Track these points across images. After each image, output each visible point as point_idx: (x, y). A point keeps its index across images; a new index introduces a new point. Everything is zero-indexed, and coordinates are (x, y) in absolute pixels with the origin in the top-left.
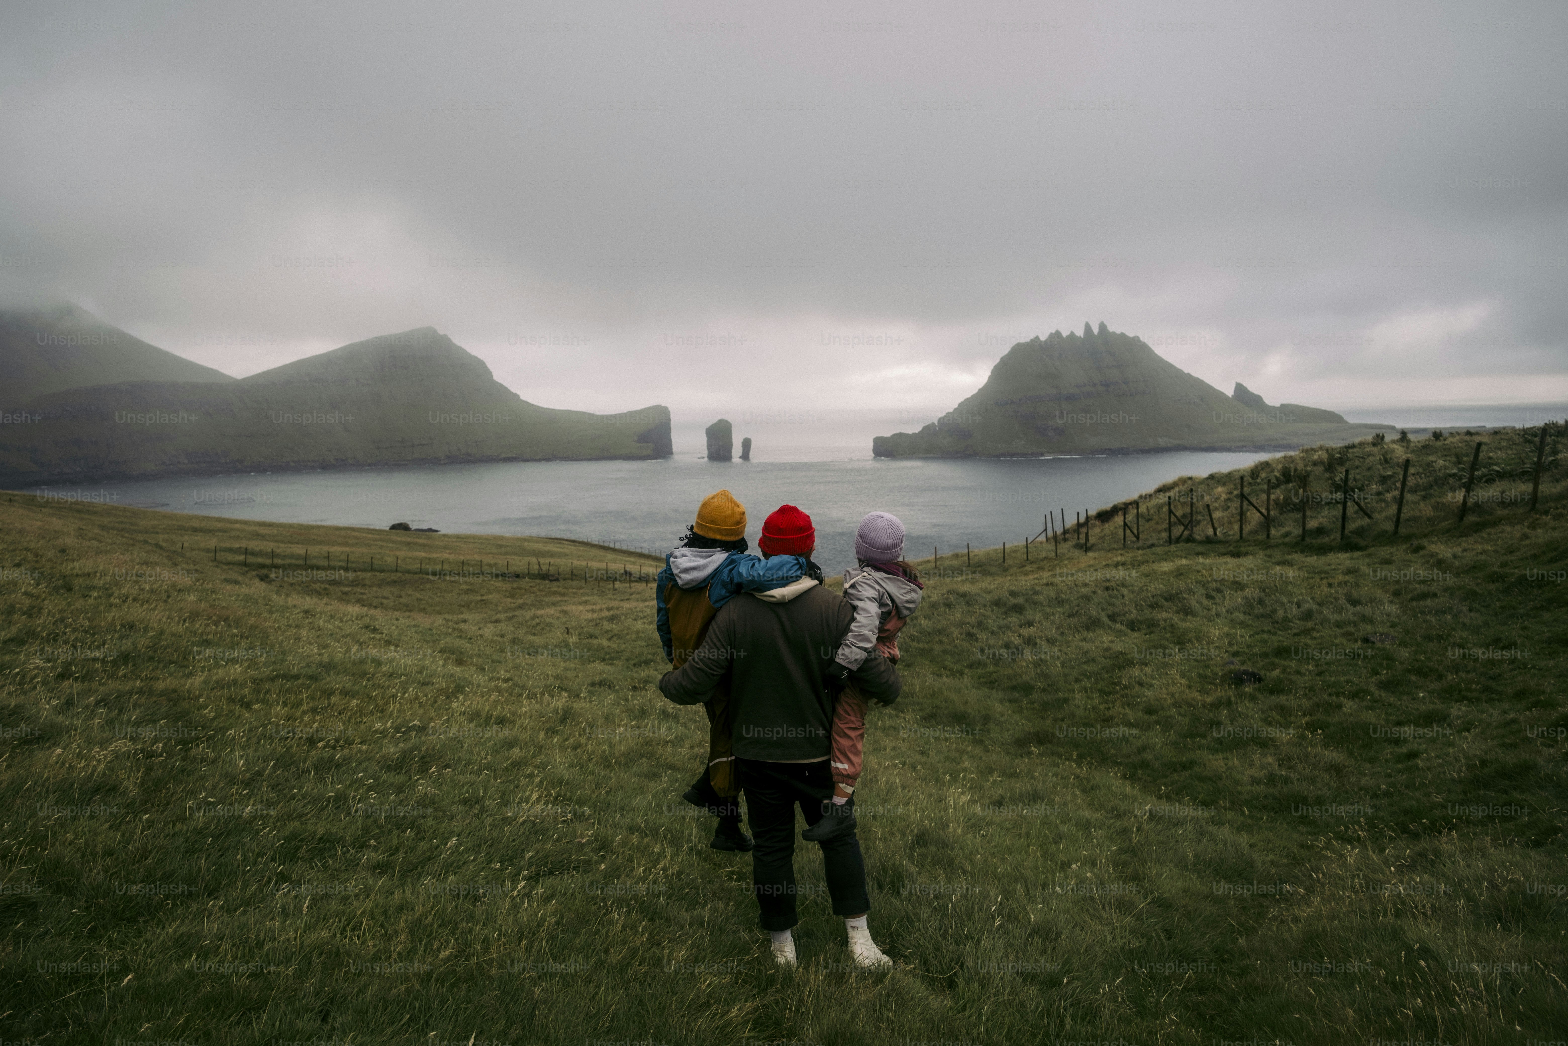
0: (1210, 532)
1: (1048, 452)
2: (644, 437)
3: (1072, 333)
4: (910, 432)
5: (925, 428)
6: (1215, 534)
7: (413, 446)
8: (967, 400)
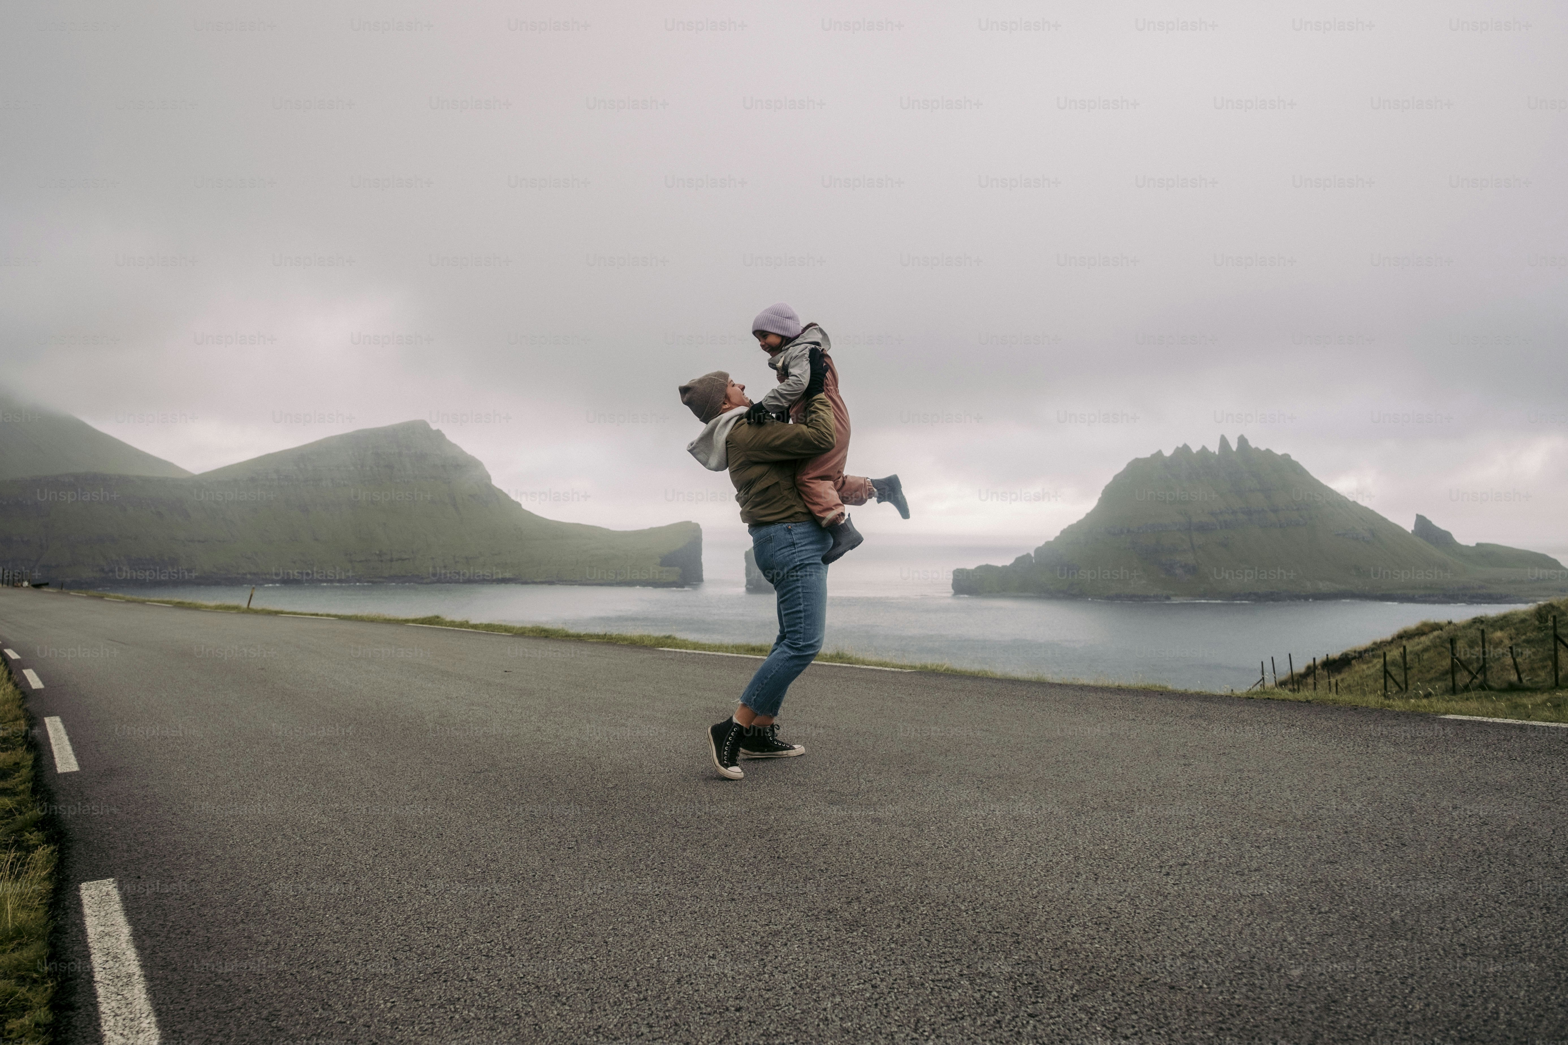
0: (1514, 678)
1: (1176, 595)
2: (667, 561)
3: (1204, 448)
4: (1000, 565)
5: (1018, 560)
6: (1520, 679)
7: (391, 560)
8: (1071, 527)
